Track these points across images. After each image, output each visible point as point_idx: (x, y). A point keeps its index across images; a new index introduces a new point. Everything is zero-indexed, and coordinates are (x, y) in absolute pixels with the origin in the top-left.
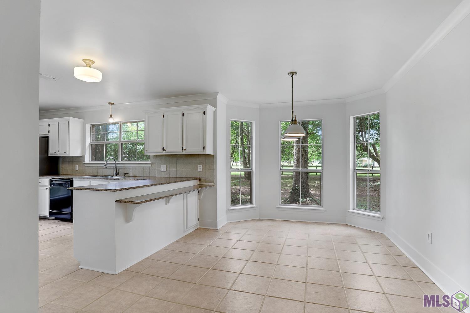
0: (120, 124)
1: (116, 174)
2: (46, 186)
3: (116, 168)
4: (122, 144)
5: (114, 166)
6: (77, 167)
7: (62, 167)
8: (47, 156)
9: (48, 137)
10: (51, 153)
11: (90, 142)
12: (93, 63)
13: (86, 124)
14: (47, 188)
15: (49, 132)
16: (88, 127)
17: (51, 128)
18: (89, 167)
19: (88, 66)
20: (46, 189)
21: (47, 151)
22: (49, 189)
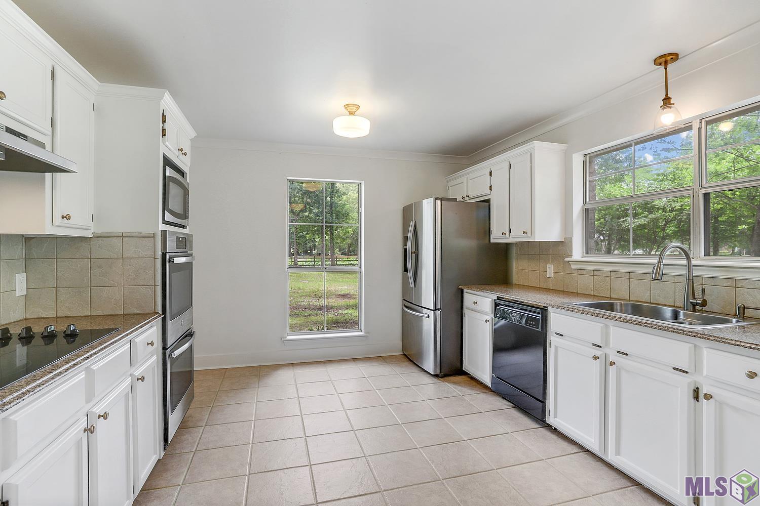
0: (696, 126)
1: (694, 305)
2: (486, 314)
3: (691, 280)
4: (707, 196)
5: (684, 272)
6: (550, 270)
7: (518, 268)
8: (488, 242)
9: (488, 201)
10: (497, 237)
11: (585, 203)
12: (358, 109)
13: (573, 155)
14: (488, 318)
15: (491, 189)
16: (577, 161)
17: (495, 180)
18: (585, 272)
19: (351, 114)
20: (487, 321)
21: (488, 232)
22: (491, 321)
